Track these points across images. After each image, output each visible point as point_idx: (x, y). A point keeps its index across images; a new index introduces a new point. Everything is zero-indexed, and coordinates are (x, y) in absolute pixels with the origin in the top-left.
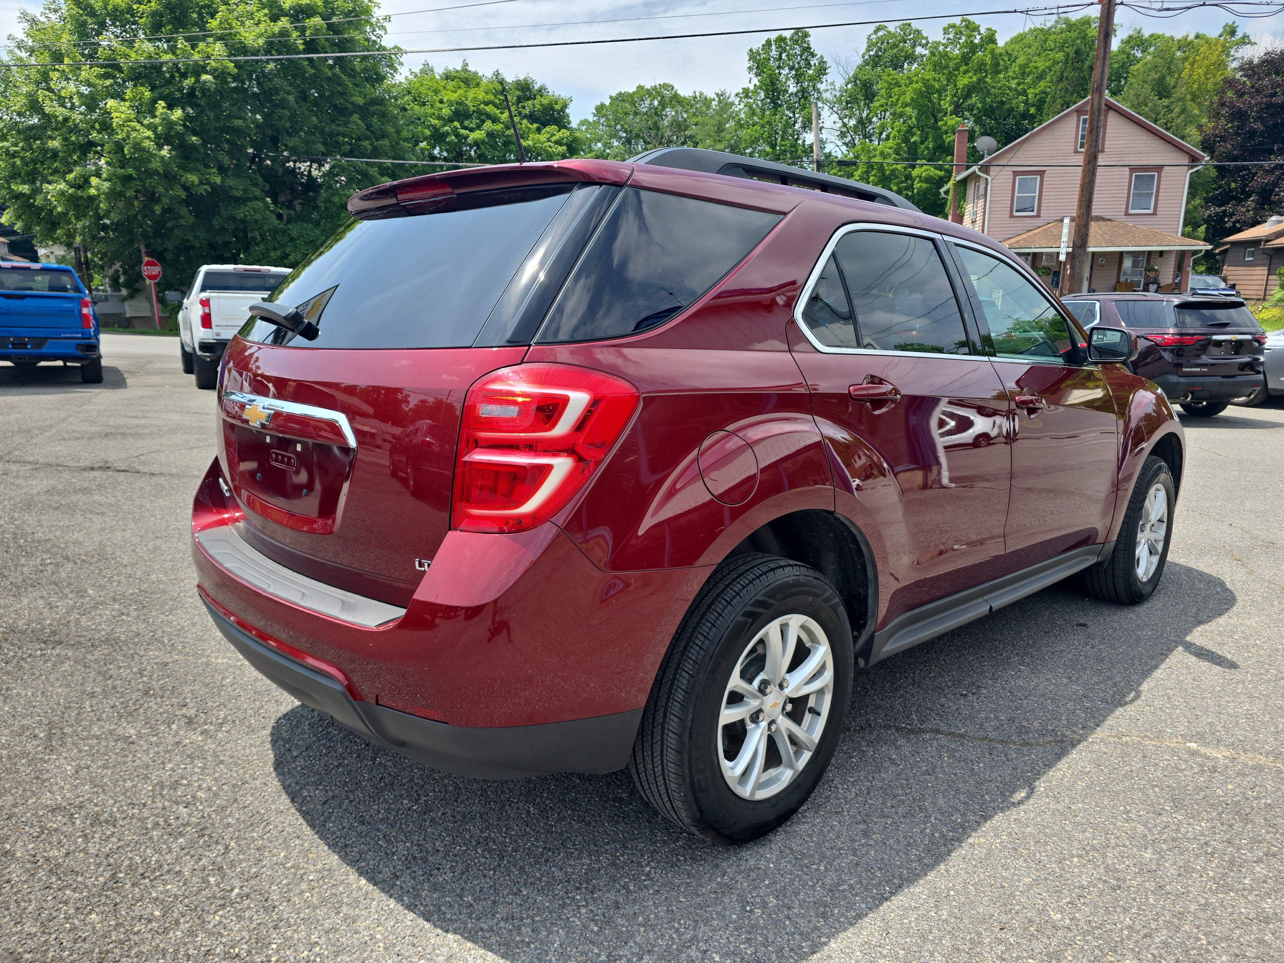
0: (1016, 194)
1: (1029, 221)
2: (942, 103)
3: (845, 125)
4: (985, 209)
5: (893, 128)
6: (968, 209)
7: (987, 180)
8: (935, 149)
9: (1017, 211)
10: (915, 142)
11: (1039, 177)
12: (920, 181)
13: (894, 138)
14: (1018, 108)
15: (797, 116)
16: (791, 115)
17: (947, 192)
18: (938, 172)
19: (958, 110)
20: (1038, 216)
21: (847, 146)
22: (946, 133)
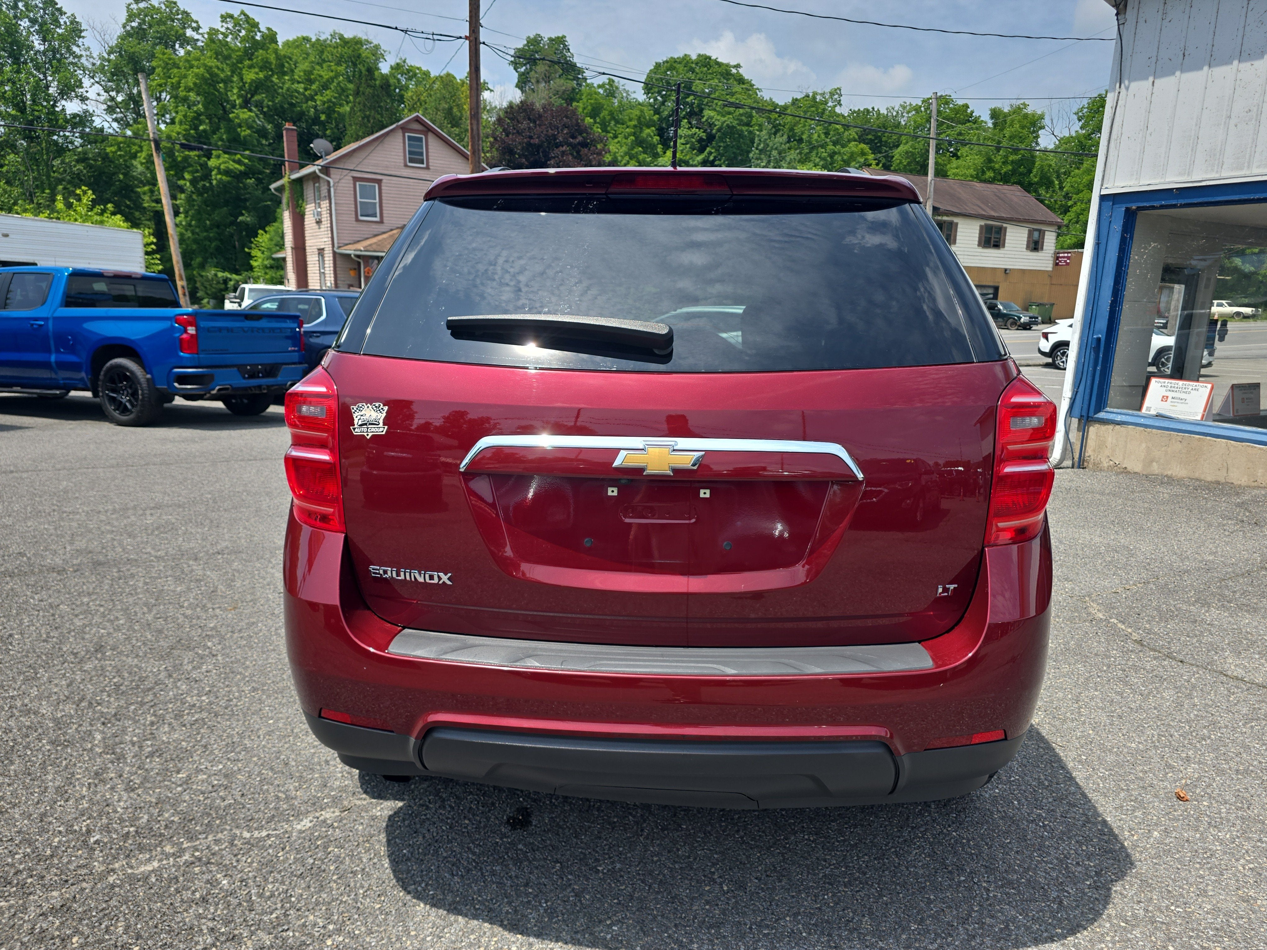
0: (359, 199)
1: (374, 226)
2: (229, 93)
3: (112, 99)
4: (331, 210)
5: (177, 112)
6: (310, 209)
7: (329, 182)
8: (229, 141)
9: (362, 215)
10: (204, 131)
11: (377, 186)
12: (219, 172)
13: (181, 123)
14: (308, 112)
15: (50, 78)
16: (41, 76)
17: (281, 189)
18: (237, 166)
19: (246, 104)
20: (381, 222)
21: (118, 122)
22: (240, 126)
